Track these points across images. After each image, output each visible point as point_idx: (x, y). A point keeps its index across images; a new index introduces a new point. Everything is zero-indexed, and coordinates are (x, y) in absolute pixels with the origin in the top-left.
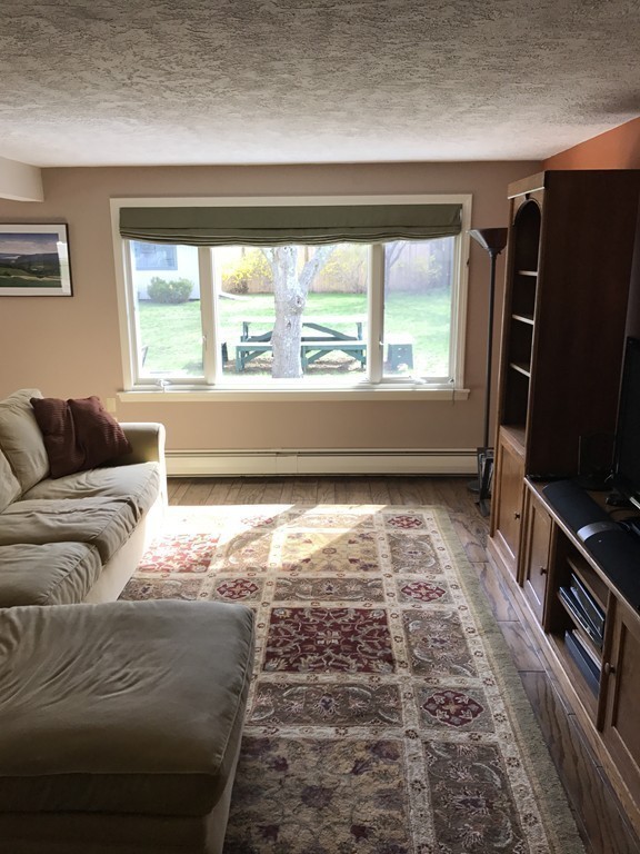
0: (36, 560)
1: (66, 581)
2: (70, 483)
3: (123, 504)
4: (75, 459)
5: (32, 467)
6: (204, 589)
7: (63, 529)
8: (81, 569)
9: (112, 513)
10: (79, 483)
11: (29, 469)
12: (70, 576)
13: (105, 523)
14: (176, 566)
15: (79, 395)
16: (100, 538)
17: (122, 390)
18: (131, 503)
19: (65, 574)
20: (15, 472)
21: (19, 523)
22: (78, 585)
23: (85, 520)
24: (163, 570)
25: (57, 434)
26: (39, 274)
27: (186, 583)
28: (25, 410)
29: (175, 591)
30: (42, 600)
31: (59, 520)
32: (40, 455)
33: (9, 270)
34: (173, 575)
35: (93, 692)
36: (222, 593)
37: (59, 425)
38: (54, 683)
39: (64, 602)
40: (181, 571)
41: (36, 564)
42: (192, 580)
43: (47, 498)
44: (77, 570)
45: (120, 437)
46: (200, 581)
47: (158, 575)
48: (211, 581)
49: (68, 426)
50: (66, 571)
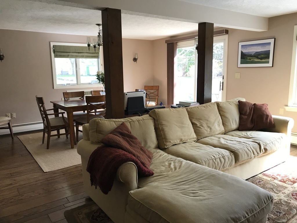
0: (208, 151)
1: (213, 161)
2: (244, 133)
3: (255, 143)
4: (249, 125)
5: (231, 124)
6: (286, 191)
7: (225, 145)
8: (222, 159)
9: (248, 145)
10: (247, 134)
11: (229, 124)
12: (215, 159)
13: (242, 147)
14: (280, 178)
15: (258, 102)
16: (237, 151)
17: (287, 106)
18: (259, 144)
19: (213, 158)
20: (223, 124)
21: (213, 139)
22: (218, 164)
23: (235, 144)
24: (273, 178)
25: (245, 114)
26: (261, 59)
27: (279, 186)
28: (235, 104)
29: (272, 187)
30: (199, 162)
31: (227, 142)
32: (236, 121)
33: (251, 58)
34: (276, 181)
35: (181, 192)
36: (293, 195)
37: (246, 112)
38: (174, 185)
39: (209, 166)
40: (280, 181)
41: (206, 151)
42: (283, 186)
43: (232, 136)
44: (220, 159)
45: (270, 120)
46: (286, 188)
47: (269, 179)
48: (291, 190)
49: (250, 113)
50: (215, 157)
